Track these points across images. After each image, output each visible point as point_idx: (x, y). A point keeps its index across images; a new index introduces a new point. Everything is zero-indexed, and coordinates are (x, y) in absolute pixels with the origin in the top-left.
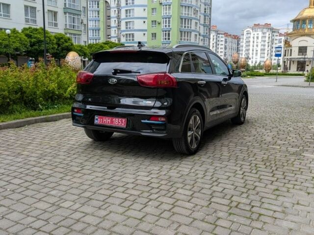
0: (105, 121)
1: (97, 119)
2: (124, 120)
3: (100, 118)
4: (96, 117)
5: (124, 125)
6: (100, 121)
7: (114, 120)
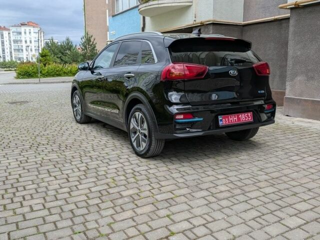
0: (231, 120)
1: (221, 120)
2: (249, 114)
3: (225, 118)
4: (220, 118)
5: (251, 119)
6: (226, 121)
7: (241, 116)
